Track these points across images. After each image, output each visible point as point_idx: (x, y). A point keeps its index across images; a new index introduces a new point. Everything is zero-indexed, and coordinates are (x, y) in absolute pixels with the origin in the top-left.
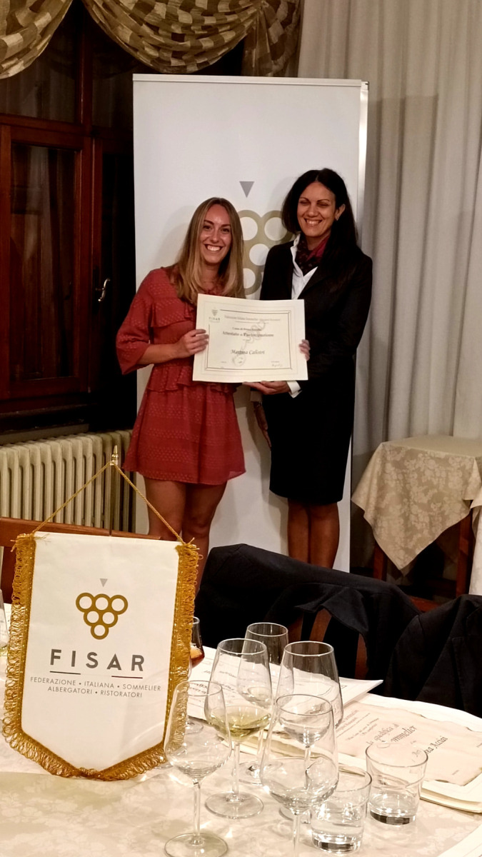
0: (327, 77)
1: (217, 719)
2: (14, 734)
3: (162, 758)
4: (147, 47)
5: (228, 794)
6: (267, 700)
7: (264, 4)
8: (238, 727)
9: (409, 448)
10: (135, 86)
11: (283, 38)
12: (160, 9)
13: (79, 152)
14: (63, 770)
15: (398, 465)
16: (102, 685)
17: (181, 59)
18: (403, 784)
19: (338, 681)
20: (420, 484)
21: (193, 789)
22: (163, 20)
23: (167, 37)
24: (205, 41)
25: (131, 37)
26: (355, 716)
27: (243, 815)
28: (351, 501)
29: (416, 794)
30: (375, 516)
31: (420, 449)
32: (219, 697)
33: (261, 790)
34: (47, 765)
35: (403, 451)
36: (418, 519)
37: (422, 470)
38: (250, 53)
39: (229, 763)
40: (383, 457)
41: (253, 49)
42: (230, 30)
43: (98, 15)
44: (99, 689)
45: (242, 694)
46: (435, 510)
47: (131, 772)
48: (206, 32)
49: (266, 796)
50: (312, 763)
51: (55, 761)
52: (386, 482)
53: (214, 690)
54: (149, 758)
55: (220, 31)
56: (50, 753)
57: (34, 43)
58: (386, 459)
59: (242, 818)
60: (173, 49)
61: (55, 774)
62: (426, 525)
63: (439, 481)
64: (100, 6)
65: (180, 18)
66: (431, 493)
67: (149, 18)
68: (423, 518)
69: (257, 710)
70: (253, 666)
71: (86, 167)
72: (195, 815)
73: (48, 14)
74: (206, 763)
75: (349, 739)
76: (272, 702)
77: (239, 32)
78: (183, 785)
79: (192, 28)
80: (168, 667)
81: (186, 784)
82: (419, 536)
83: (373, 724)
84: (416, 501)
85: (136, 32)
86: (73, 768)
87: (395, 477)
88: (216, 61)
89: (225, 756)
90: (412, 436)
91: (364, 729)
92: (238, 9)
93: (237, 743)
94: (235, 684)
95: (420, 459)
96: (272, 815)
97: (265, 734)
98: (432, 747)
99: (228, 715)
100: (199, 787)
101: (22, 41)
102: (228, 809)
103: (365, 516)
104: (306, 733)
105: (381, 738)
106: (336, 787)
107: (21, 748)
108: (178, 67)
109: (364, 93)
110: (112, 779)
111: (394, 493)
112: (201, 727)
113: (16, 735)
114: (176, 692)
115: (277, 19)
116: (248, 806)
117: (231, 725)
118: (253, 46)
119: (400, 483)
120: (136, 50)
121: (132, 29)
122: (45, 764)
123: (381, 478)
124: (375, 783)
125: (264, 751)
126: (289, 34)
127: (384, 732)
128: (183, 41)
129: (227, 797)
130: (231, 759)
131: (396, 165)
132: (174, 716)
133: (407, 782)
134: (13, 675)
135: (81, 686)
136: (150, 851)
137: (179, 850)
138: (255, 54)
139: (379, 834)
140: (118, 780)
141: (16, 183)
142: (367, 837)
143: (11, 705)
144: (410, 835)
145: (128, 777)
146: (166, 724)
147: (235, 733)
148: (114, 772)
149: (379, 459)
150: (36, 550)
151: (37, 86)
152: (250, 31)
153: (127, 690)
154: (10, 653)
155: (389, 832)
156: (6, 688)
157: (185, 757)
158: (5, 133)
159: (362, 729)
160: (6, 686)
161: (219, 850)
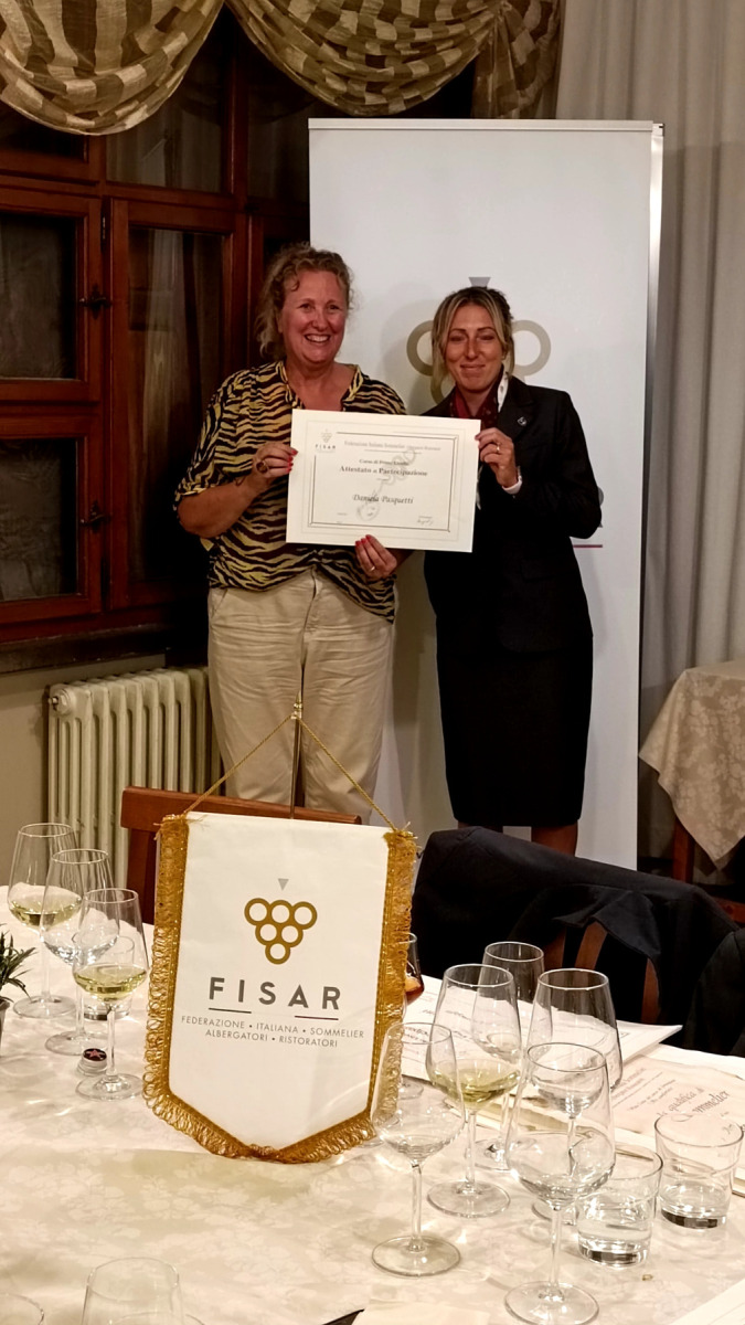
0: (601, 116)
1: (444, 1078)
2: (159, 1096)
3: (365, 1133)
4: (330, 77)
5: (459, 1183)
6: (513, 1052)
7: (505, 6)
8: (474, 1089)
9: (728, 678)
10: (312, 136)
11: (533, 56)
12: (349, 20)
13: (228, 236)
14: (227, 1148)
15: (711, 704)
16: (281, 1028)
17: (380, 93)
18: (707, 1171)
19: (615, 1026)
21: (410, 1176)
22: (353, 35)
23: (359, 61)
24: (417, 65)
25: (305, 64)
26: (642, 1076)
27: (480, 1213)
28: (639, 759)
29: (726, 1186)
30: (676, 780)
32: (447, 1046)
33: (507, 1179)
34: (205, 1140)
36: (741, 784)
38: (485, 81)
39: (461, 1140)
40: (688, 691)
41: (489, 75)
42: (453, 47)
43: (257, 32)
44: (277, 1035)
45: (478, 1042)
47: (322, 1152)
48: (418, 52)
49: (514, 1187)
51: (216, 1135)
52: (692, 728)
53: (438, 1036)
54: (349, 1132)
55: (438, 49)
56: (210, 1123)
57: (162, 78)
58: (692, 695)
59: (479, 1216)
60: (369, 79)
61: (215, 1153)
64: (260, 18)
65: (377, 33)
67: (332, 34)
69: (500, 1067)
70: (494, 1003)
71: (240, 259)
72: (415, 1211)
73: (183, 34)
74: (431, 1138)
75: (632, 1109)
76: (522, 1054)
77: (467, 50)
78: (396, 1171)
79: (396, 46)
80: (374, 1003)
81: (400, 1169)
82: (743, 810)
83: (667, 1087)
84: (738, 756)
85: (313, 56)
86: (241, 1144)
87: (706, 721)
88: (432, 94)
89: (455, 1129)
90: (732, 659)
91: (654, 1095)
92: (467, 14)
93: (471, 1111)
94: (468, 1028)
95: (744, 695)
96: (522, 1214)
97: (512, 1100)
99: (460, 1072)
100: (420, 1172)
101: (145, 75)
102: (459, 1204)
103: (660, 781)
104: (570, 1097)
105: (678, 1108)
106: (610, 1173)
107: (169, 1115)
108: (377, 106)
109: (655, 140)
110: (295, 1161)
111: (705, 746)
112: (420, 1089)
113: (161, 1097)
114: (387, 1038)
115: (523, 29)
116: (487, 1200)
117: (464, 1086)
118: (489, 70)
119: (714, 730)
120: (313, 82)
121: (306, 52)
122: (201, 1138)
123: (684, 724)
124: (667, 1169)
125: (510, 1124)
126: (543, 49)
127: (682, 1100)
128: (384, 67)
129: (459, 1187)
130: (464, 1134)
131: (706, 249)
132: (382, 1074)
133: (713, 1169)
134: (158, 1013)
135: (252, 1031)
136: (352, 1260)
137: (392, 1259)
138: (492, 81)
139: (674, 1242)
140: (303, 1162)
141: (132, 285)
142: (656, 1245)
143: (155, 1055)
144: (717, 1243)
145: (319, 1159)
146: (372, 1085)
147: (470, 1097)
148: (298, 1152)
149: (681, 695)
150: (189, 838)
151: (166, 137)
152: (484, 48)
153: (316, 1037)
154: (154, 981)
155: (687, 1237)
156: (147, 1031)
157: (400, 1129)
158: (119, 212)
159: (650, 1095)
160: (148, 1028)
161: (448, 1260)
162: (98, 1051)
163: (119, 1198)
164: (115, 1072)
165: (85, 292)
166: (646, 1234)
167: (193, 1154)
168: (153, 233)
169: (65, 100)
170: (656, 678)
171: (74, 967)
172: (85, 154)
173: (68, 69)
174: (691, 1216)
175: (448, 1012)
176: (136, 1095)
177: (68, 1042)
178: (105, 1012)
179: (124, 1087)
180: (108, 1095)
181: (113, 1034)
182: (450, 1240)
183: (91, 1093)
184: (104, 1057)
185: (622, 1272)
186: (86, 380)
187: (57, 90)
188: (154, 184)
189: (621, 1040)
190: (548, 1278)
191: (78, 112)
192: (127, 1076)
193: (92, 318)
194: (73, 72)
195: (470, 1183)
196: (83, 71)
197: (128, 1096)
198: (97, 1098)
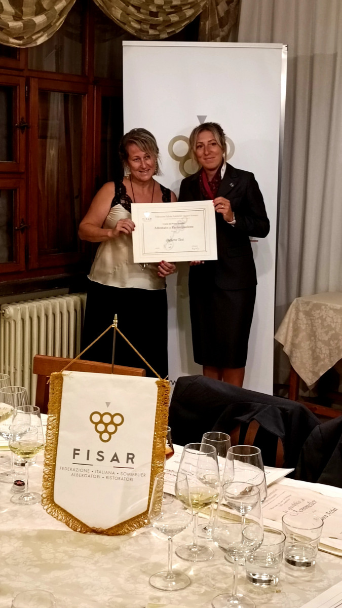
0: (259, 41)
1: (183, 496)
2: (49, 504)
3: (146, 521)
4: (133, 22)
5: (190, 546)
6: (216, 483)
8: (197, 502)
9: (315, 302)
10: (124, 49)
11: (227, 12)
13: (85, 95)
14: (81, 528)
15: (308, 314)
16: (106, 473)
17: (156, 29)
18: (307, 540)
19: (263, 470)
20: (323, 327)
21: (167, 543)
22: (143, 2)
23: (146, 14)
24: (174, 16)
25: (121, 15)
26: (276, 493)
28: (274, 339)
29: (315, 547)
30: (291, 349)
31: (323, 303)
32: (184, 483)
33: (212, 544)
34: (71, 525)
35: (311, 304)
36: (321, 351)
37: (324, 317)
38: (205, 24)
39: (192, 526)
40: (297, 308)
41: (207, 21)
42: (190, 8)
43: (99, 0)
44: (105, 475)
45: (200, 479)
46: (333, 345)
47: (126, 530)
48: (173, 10)
49: (215, 548)
50: (246, 526)
51: (76, 522)
52: (299, 325)
53: (181, 478)
54: (138, 521)
55: (183, 9)
56: (73, 517)
57: (54, 21)
58: (299, 310)
59: (200, 561)
60: (151, 22)
61: (76, 530)
62: (327, 356)
63: (336, 325)
65: (155, 1)
66: (331, 333)
67: (133, 1)
68: (325, 351)
69: (209, 490)
71: (90, 106)
72: (169, 559)
73: (64, 1)
74: (177, 526)
75: (271, 509)
76: (220, 484)
77: (197, 9)
78: (160, 539)
79: (164, 7)
80: (151, 461)
81: (162, 538)
82: (322, 363)
83: (287, 499)
84: (320, 339)
85: (125, 12)
86: (87, 527)
87: (305, 322)
88: (181, 30)
89: (189, 521)
90: (317, 293)
91: (281, 502)
93: (196, 512)
94: (195, 472)
95: (323, 310)
96: (219, 560)
97: (215, 506)
98: (327, 515)
99: (190, 493)
100: (172, 542)
101: (46, 20)
102: (190, 556)
103: (284, 350)
104: (242, 506)
105: (293, 508)
106: (262, 543)
107: (54, 513)
108: (154, 35)
109: (284, 53)
110: (113, 534)
111: (304, 333)
112: (171, 500)
113: (50, 505)
116: (203, 553)
117: (192, 500)
118: (206, 19)
119: (309, 326)
120: (125, 24)
121: (121, 10)
122: (69, 524)
123: (295, 323)
124: (288, 539)
125: (215, 517)
126: (232, 9)
127: (295, 504)
128: (158, 17)
129: (190, 547)
130: (193, 522)
131: (307, 102)
132: (155, 494)
133: (311, 539)
134: (49, 465)
135: (93, 473)
136: (139, 583)
137: (159, 582)
138: (208, 24)
139: (290, 573)
140: (117, 535)
141: (40, 117)
142: (283, 575)
143: (47, 485)
144: (311, 574)
145: (124, 534)
146: (150, 499)
147: (196, 505)
148: (114, 530)
149: (294, 310)
150: (64, 383)
151: (56, 49)
152: (204, 9)
153: (123, 476)
154: (46, 450)
155: (297, 572)
156: (43, 474)
157: (162, 521)
158: (34, 83)
159: (280, 502)
160: (44, 472)
161: (185, 583)
162: (21, 481)
163: (30, 553)
164: (29, 492)
165: (18, 120)
166: (278, 570)
167: (66, 531)
168: (50, 93)
169: (8, 31)
170: (282, 301)
171: (9, 443)
172: (18, 56)
173: (10, 16)
174: (298, 561)
175: (186, 463)
176: (39, 502)
177: (7, 477)
178: (24, 462)
179: (33, 499)
180: (25, 502)
181: (28, 473)
182: (186, 573)
183: (17, 502)
184: (24, 484)
185: (266, 589)
186: (18, 162)
187: (5, 26)
188: (51, 71)
189: (266, 476)
190: (232, 592)
191: (14, 36)
192: (35, 493)
193: (21, 134)
194: (12, 18)
195: (195, 545)
196: (17, 18)
197: (34, 503)
198: (20, 504)
